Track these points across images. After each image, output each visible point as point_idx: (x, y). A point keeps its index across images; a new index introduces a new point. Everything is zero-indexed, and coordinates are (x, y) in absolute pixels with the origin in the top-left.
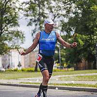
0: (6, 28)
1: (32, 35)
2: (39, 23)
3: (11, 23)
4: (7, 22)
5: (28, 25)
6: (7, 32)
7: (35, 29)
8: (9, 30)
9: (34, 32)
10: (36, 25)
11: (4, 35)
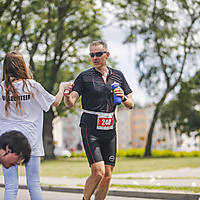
0: (71, 49)
1: (138, 65)
2: (153, 36)
3: (85, 36)
4: (74, 34)
5: (125, 43)
6: (74, 60)
7: (145, 51)
8: (78, 54)
9: (142, 59)
10: (147, 40)
11: (67, 66)
